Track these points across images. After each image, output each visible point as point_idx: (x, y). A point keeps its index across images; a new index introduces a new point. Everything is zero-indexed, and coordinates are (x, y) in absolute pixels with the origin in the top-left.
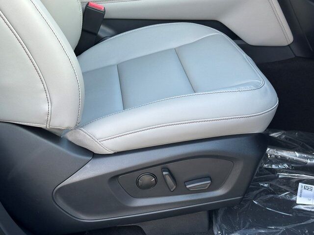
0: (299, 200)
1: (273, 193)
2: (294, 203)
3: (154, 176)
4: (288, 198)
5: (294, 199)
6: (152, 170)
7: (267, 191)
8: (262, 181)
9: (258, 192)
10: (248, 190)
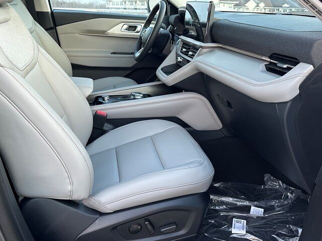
0: (234, 231)
1: (217, 227)
2: (231, 233)
3: (139, 225)
4: (226, 229)
5: (230, 230)
6: (139, 221)
7: (213, 226)
8: (210, 219)
9: (208, 226)
10: (201, 226)
